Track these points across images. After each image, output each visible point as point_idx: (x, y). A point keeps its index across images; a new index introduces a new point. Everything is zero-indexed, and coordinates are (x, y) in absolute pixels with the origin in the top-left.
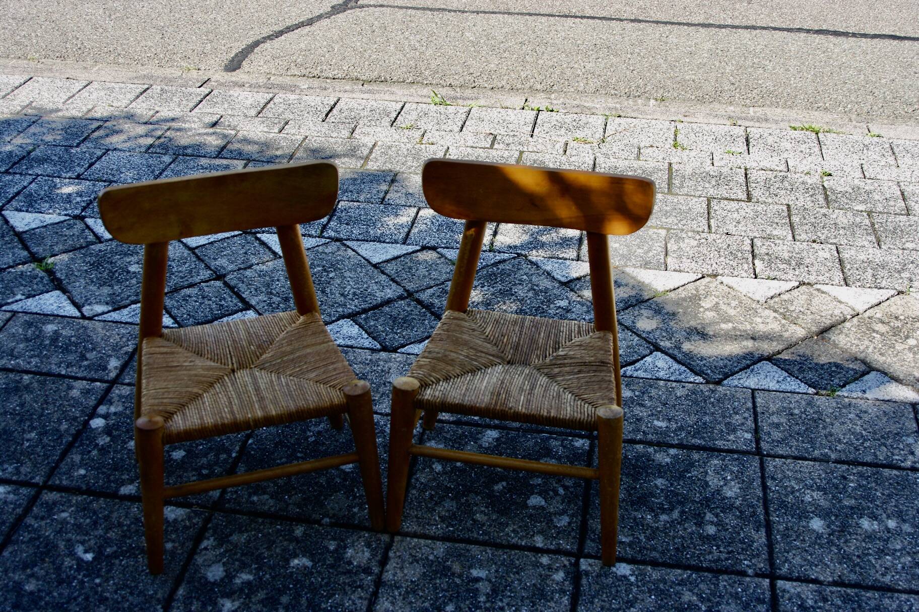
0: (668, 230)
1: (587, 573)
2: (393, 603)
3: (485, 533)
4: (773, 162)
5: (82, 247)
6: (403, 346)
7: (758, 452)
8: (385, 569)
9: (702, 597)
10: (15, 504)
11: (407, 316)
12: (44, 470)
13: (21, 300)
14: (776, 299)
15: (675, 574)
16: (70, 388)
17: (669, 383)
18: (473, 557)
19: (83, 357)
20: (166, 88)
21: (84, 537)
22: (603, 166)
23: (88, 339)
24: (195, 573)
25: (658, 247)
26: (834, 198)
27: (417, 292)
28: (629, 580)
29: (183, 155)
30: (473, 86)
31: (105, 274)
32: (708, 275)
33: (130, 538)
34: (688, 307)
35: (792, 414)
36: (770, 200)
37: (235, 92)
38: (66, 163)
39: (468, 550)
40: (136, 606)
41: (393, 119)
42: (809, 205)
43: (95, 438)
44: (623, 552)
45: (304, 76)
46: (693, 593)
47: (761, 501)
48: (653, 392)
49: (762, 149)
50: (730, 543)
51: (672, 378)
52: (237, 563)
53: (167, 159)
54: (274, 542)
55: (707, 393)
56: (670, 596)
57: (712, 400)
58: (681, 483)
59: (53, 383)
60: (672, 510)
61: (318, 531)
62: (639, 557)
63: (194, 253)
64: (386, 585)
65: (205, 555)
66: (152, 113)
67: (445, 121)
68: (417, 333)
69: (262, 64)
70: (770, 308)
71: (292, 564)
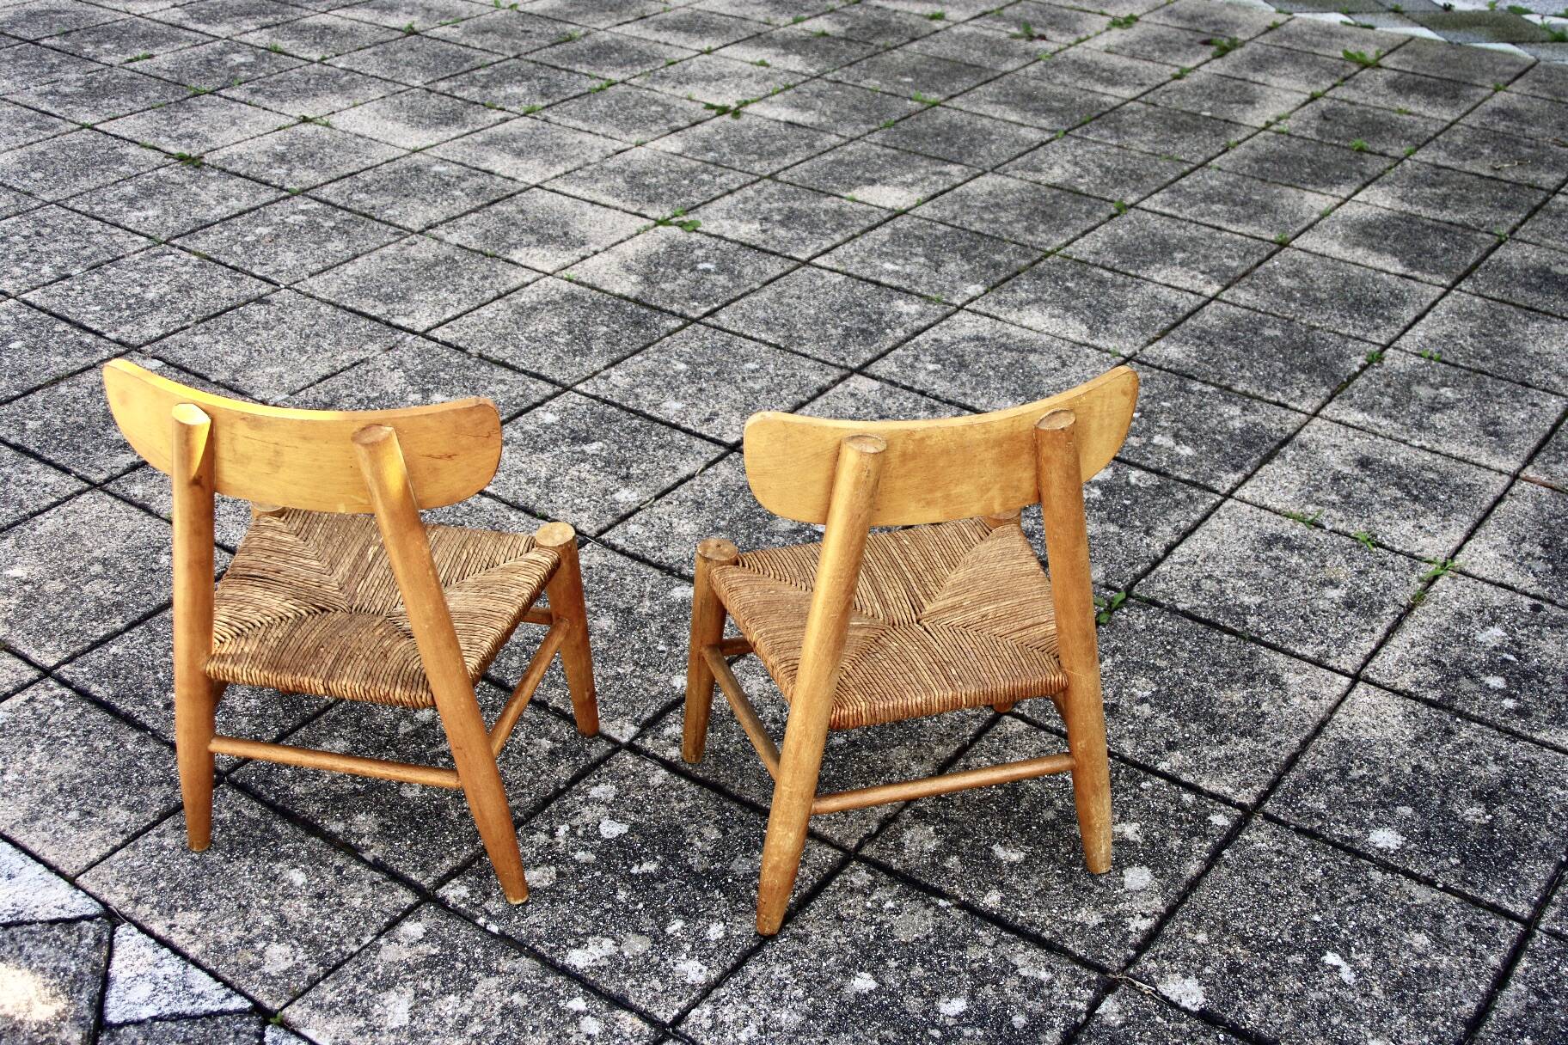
24: (1168, 888)
54: (1036, 894)
65: (1147, 909)
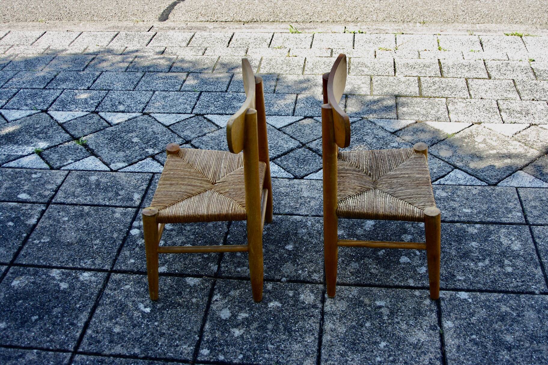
0: (447, 98)
1: (443, 299)
2: (334, 324)
3: (379, 280)
4: (499, 55)
5: (101, 130)
6: (307, 175)
7: (527, 223)
8: (325, 305)
9: (513, 308)
10: (97, 282)
11: (305, 157)
12: (110, 261)
13: (71, 163)
14: (518, 135)
15: (494, 296)
16: (114, 212)
17: (467, 187)
18: (375, 294)
19: (117, 194)
20: (128, 33)
21: (142, 299)
22: (400, 63)
23: (117, 183)
24: (213, 315)
25: (443, 109)
26: (539, 74)
27: (308, 143)
28: (468, 301)
29: (149, 72)
30: (310, 21)
31: (119, 144)
32: (476, 123)
33: (170, 298)
34: (468, 142)
35: (542, 200)
36: (502, 77)
37: (171, 33)
38: (79, 81)
39: (371, 291)
40: (183, 336)
41: (269, 43)
42: (525, 79)
43: (135, 241)
44: (461, 285)
45: (208, 21)
46: (507, 306)
47: (535, 251)
48: (459, 193)
49: (491, 48)
50: (522, 276)
51: (468, 184)
52: (237, 307)
53: (139, 75)
55: (490, 191)
56: (494, 309)
57: (494, 195)
58: (486, 243)
59: (103, 211)
60: (484, 260)
61: (280, 286)
62: (471, 288)
63: (169, 129)
64: (327, 314)
65: (217, 304)
66: (123, 48)
67: (300, 43)
68: (313, 167)
69: (181, 15)
70: (516, 140)
71: (269, 306)
